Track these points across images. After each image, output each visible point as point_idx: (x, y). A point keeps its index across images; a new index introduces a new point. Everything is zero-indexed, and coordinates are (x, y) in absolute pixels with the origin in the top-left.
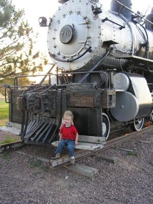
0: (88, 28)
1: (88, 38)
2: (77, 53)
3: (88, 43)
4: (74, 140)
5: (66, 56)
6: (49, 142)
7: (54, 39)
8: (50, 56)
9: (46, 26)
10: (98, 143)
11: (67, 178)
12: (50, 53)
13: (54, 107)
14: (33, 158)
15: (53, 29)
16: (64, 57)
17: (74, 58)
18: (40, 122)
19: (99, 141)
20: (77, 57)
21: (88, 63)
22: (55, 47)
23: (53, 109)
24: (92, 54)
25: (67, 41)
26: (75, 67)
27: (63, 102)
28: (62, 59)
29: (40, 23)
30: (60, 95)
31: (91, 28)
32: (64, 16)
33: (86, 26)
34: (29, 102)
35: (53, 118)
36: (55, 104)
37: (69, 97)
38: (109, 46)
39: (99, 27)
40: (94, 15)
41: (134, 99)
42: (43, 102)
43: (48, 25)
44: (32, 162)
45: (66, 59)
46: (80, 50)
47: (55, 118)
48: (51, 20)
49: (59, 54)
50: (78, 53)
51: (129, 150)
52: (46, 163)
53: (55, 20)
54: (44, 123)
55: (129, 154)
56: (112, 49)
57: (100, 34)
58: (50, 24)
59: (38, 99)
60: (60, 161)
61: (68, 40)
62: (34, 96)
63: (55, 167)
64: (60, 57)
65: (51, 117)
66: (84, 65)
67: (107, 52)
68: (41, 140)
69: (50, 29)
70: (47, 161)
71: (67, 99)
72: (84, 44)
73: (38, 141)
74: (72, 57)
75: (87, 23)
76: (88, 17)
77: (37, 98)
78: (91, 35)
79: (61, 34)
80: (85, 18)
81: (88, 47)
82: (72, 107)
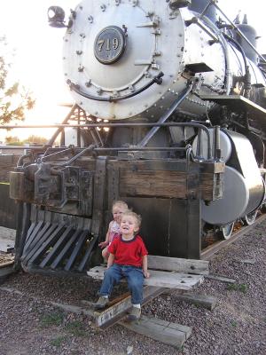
0: (156, 34)
1: (156, 55)
2: (129, 85)
3: (155, 66)
4: (141, 267)
5: (104, 89)
6: (80, 268)
7: (79, 53)
8: (71, 87)
9: (62, 26)
10: (192, 272)
11: (130, 349)
12: (69, 81)
13: (89, 194)
14: (43, 304)
15: (77, 34)
16: (101, 92)
17: (123, 94)
18: (54, 226)
19: (192, 268)
20: (129, 92)
21: (153, 106)
22: (81, 70)
23: (86, 197)
24: (164, 89)
25: (111, 59)
26: (124, 111)
27: (110, 185)
28: (97, 95)
29: (50, 20)
30: (104, 170)
31: (163, 36)
32: (104, 8)
33: (153, 30)
34: (39, 184)
35: (85, 216)
36: (90, 188)
37: (124, 174)
38: (194, 75)
39: (181, 36)
40: (170, 11)
41: (241, 181)
42: (65, 184)
43: (67, 24)
44: (43, 313)
45: (106, 96)
46: (138, 79)
47: (91, 217)
48: (74, 14)
49: (89, 85)
50: (133, 85)
51: (228, 280)
52: (75, 314)
53: (83, 16)
54: (64, 229)
55: (229, 287)
56: (197, 80)
57: (182, 50)
58: (71, 24)
59: (56, 177)
60: (110, 313)
61: (114, 58)
62: (46, 170)
63: (103, 326)
64: (93, 91)
65: (82, 216)
66: (144, 109)
67: (188, 87)
68: (61, 265)
69: (70, 32)
70: (75, 309)
71: (120, 178)
72: (147, 67)
73: (57, 267)
74: (118, 92)
75: (155, 26)
76: (157, 14)
77: (53, 174)
78: (163, 49)
79: (97, 44)
80: (151, 15)
81: (156, 74)
82: (128, 195)
